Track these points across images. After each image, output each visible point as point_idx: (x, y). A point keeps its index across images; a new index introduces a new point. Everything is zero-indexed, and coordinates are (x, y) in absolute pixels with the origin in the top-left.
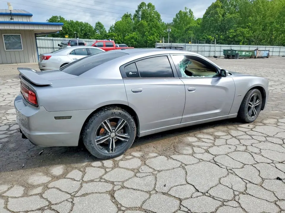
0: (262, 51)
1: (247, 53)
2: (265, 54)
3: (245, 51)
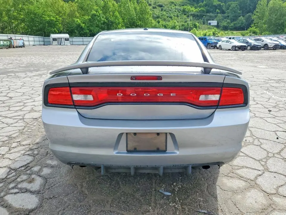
0: (17, 40)
1: (5, 43)
2: (20, 43)
3: (3, 40)
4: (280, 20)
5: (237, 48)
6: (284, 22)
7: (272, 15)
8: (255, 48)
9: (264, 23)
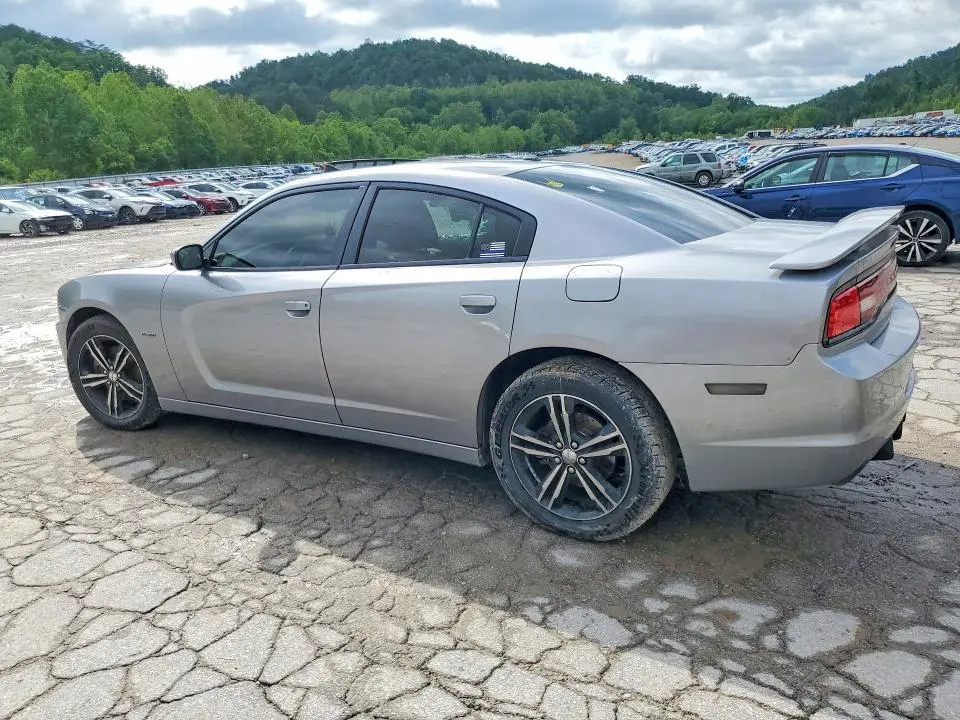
4: (69, 130)
5: (43, 228)
6: (86, 138)
7: (37, 115)
8: (96, 222)
9: (20, 141)
